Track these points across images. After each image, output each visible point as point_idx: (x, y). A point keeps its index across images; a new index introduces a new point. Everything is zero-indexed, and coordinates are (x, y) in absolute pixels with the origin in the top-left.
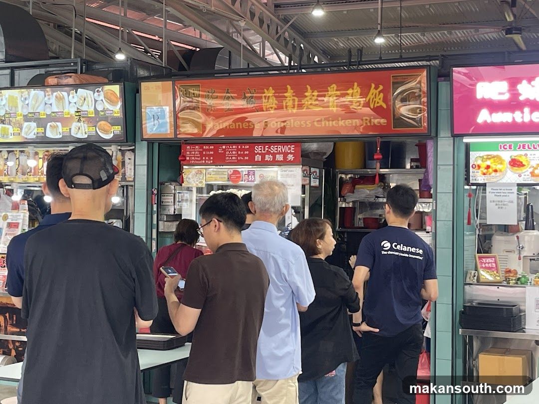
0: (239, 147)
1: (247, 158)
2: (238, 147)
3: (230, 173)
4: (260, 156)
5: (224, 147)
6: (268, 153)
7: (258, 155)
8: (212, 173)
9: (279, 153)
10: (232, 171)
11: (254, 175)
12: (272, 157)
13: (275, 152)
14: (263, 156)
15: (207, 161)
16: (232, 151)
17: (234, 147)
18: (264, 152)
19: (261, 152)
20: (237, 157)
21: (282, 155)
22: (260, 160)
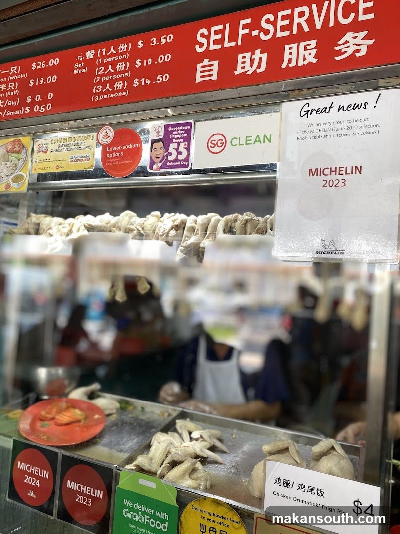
0: (141, 44)
1: (166, 77)
2: (135, 45)
3: (105, 142)
4: (216, 63)
5: (90, 55)
6: (250, 44)
7: (206, 62)
8: (51, 147)
9: (300, 37)
10: (111, 134)
11: (188, 140)
12: (264, 57)
13: (279, 34)
14: (227, 59)
15: (36, 109)
16: (114, 64)
17: (122, 48)
18: (233, 44)
19: (219, 47)
20: (130, 81)
21: (313, 43)
22: (215, 77)
